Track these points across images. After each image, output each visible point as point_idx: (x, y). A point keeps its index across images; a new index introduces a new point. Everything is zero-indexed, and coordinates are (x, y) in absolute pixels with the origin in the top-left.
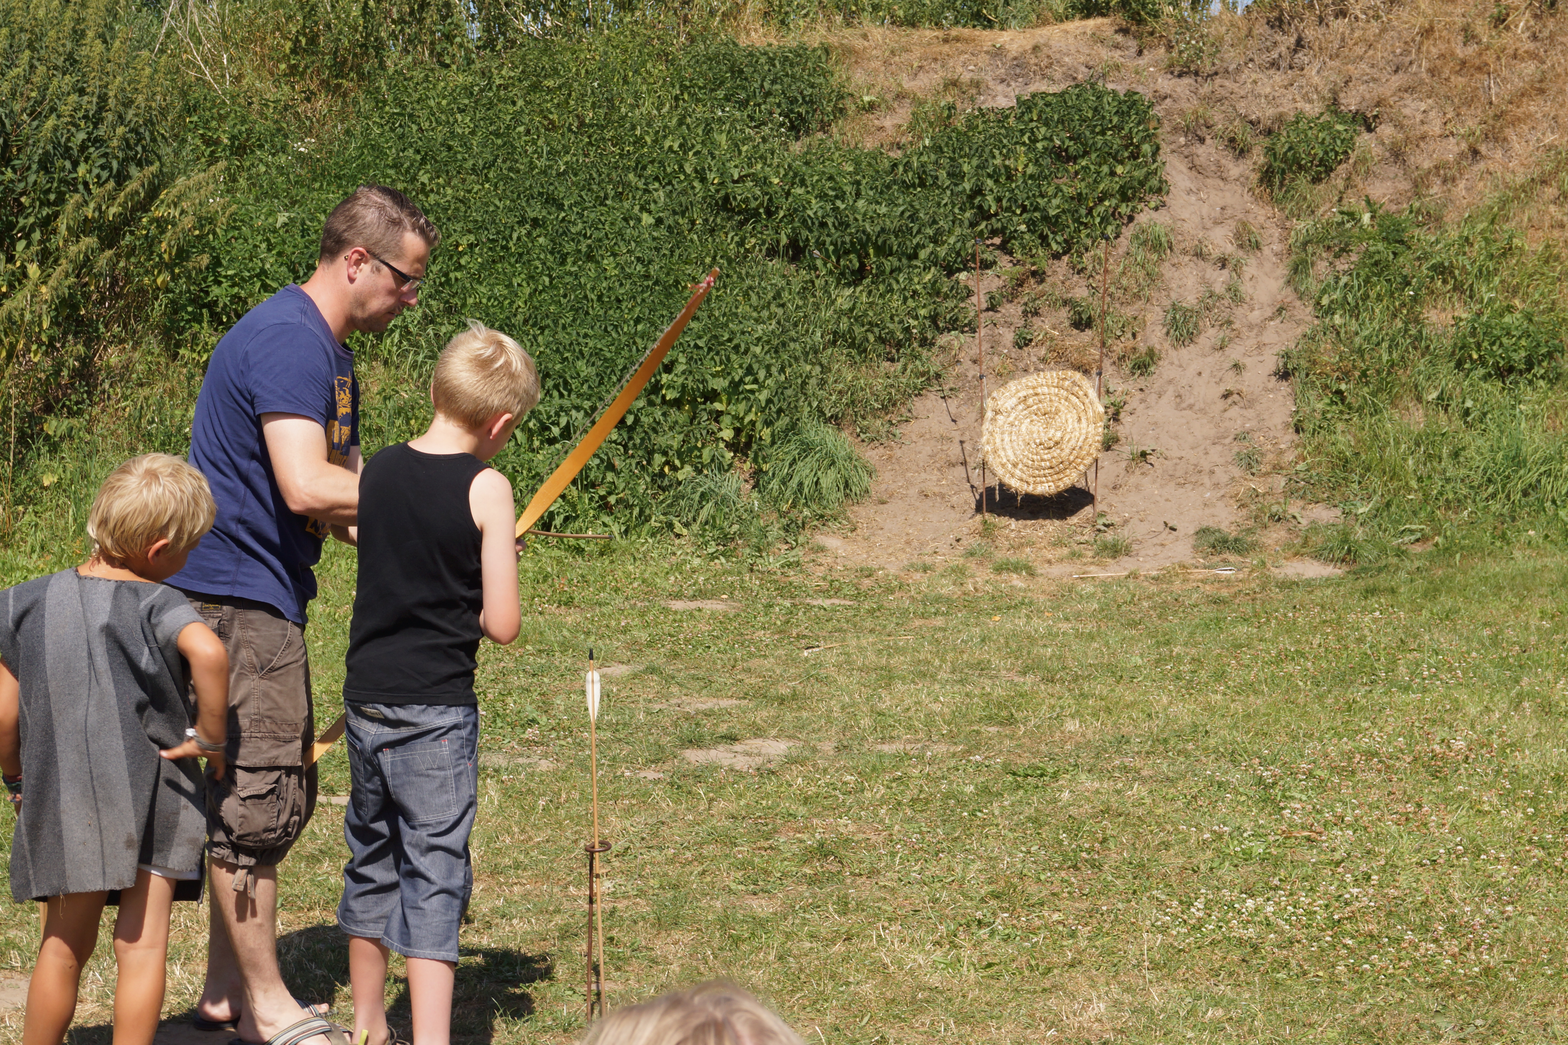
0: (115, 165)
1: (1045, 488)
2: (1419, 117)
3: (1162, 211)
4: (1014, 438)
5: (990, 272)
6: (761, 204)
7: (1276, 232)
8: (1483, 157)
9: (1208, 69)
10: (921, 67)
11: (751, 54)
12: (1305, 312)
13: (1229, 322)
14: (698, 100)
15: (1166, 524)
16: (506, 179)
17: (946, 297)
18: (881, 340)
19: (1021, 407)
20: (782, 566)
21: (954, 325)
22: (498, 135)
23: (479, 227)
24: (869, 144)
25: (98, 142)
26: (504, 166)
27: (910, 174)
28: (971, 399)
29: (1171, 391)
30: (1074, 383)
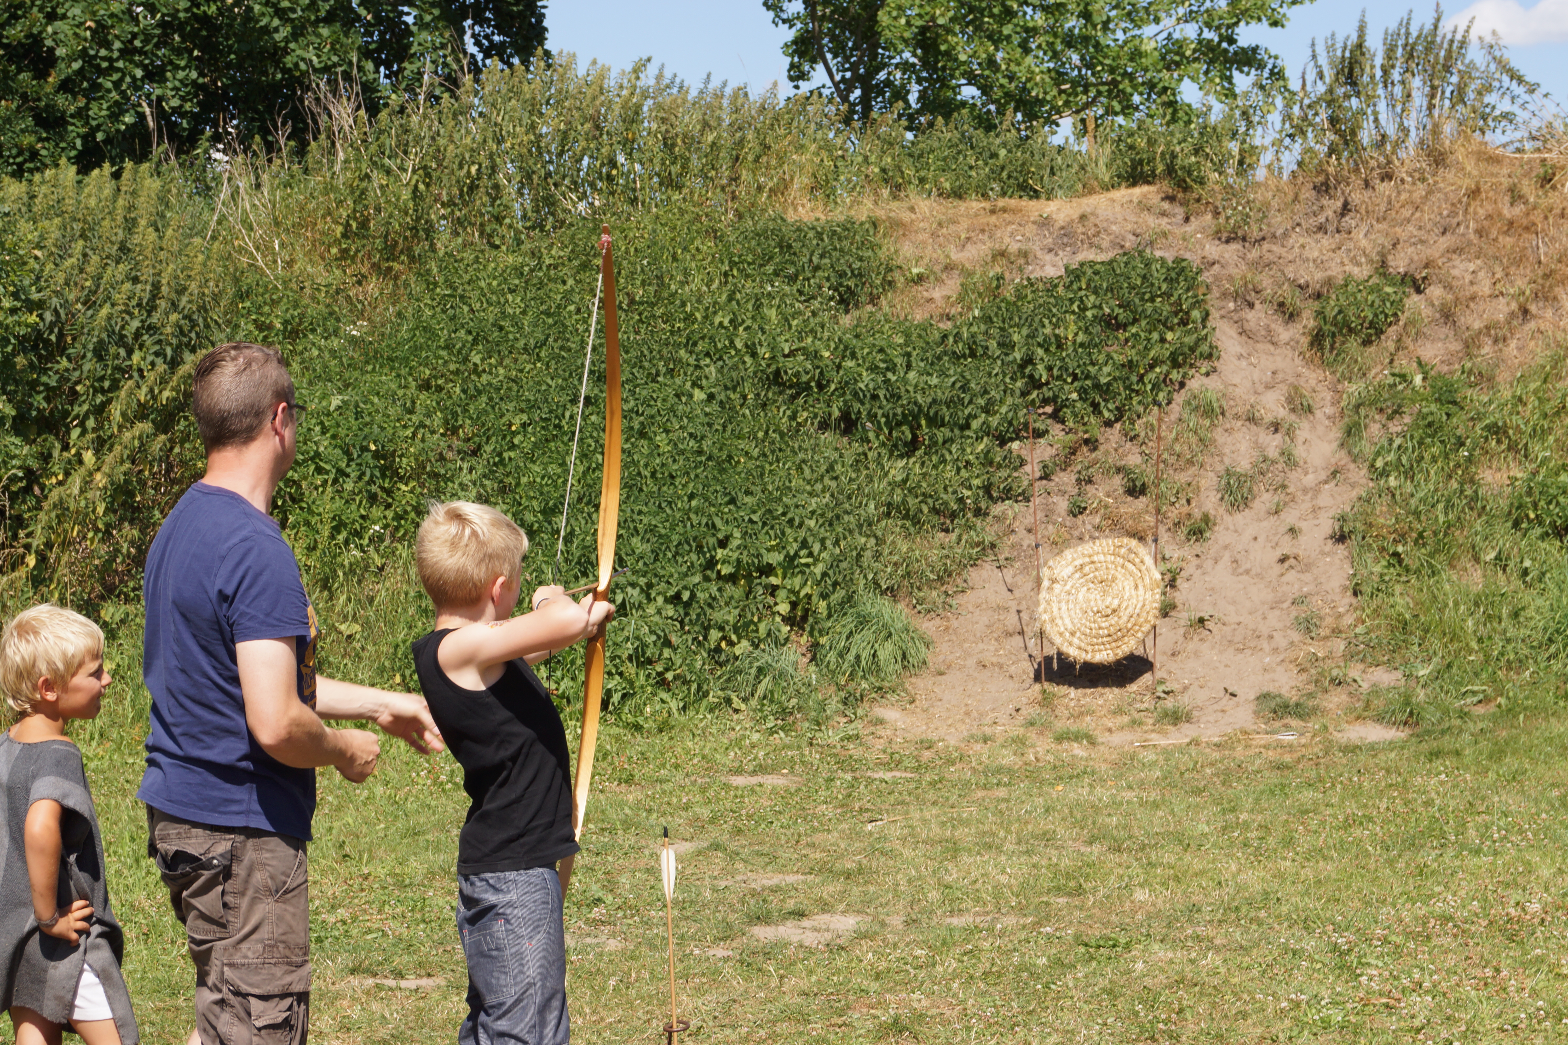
0: (169, 351)
1: (1104, 656)
2: (1468, 278)
3: (1214, 377)
4: (1071, 606)
5: (1042, 441)
6: (813, 378)
7: (1328, 396)
8: (1534, 317)
9: (1256, 234)
10: (968, 239)
11: (799, 229)
12: (1359, 474)
13: (1284, 487)
14: (748, 276)
15: (1226, 690)
16: (558, 358)
17: (999, 466)
18: (935, 511)
19: (1077, 575)
20: (842, 740)
21: (1007, 494)
22: (548, 314)
23: (532, 406)
24: (919, 316)
25: (151, 329)
26: (556, 345)
27: (960, 345)
28: (1026, 568)
29: (1227, 557)
30: (1130, 550)
